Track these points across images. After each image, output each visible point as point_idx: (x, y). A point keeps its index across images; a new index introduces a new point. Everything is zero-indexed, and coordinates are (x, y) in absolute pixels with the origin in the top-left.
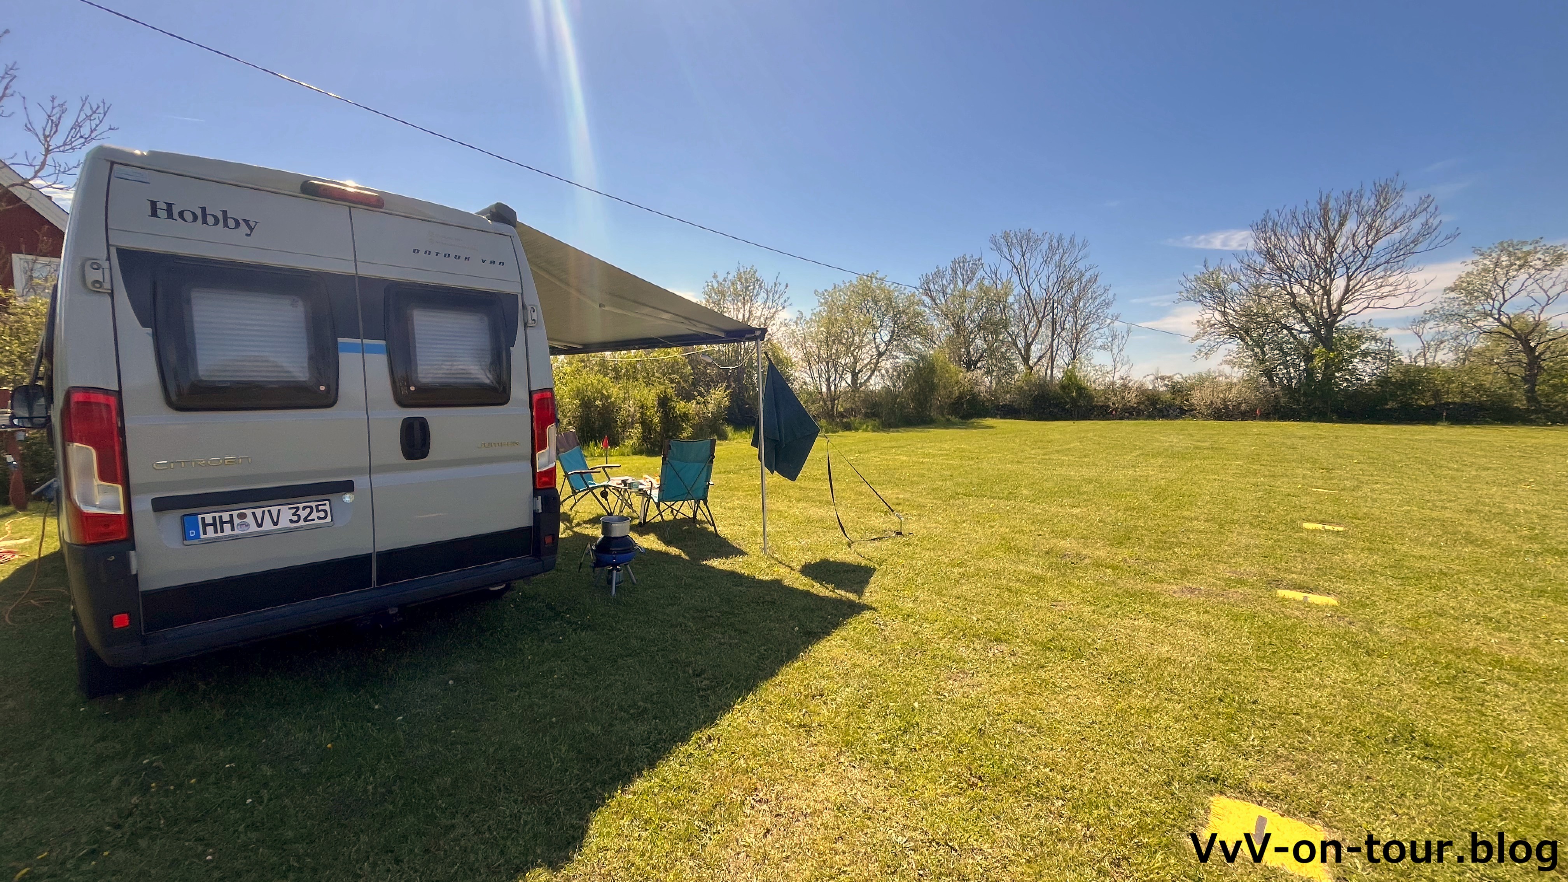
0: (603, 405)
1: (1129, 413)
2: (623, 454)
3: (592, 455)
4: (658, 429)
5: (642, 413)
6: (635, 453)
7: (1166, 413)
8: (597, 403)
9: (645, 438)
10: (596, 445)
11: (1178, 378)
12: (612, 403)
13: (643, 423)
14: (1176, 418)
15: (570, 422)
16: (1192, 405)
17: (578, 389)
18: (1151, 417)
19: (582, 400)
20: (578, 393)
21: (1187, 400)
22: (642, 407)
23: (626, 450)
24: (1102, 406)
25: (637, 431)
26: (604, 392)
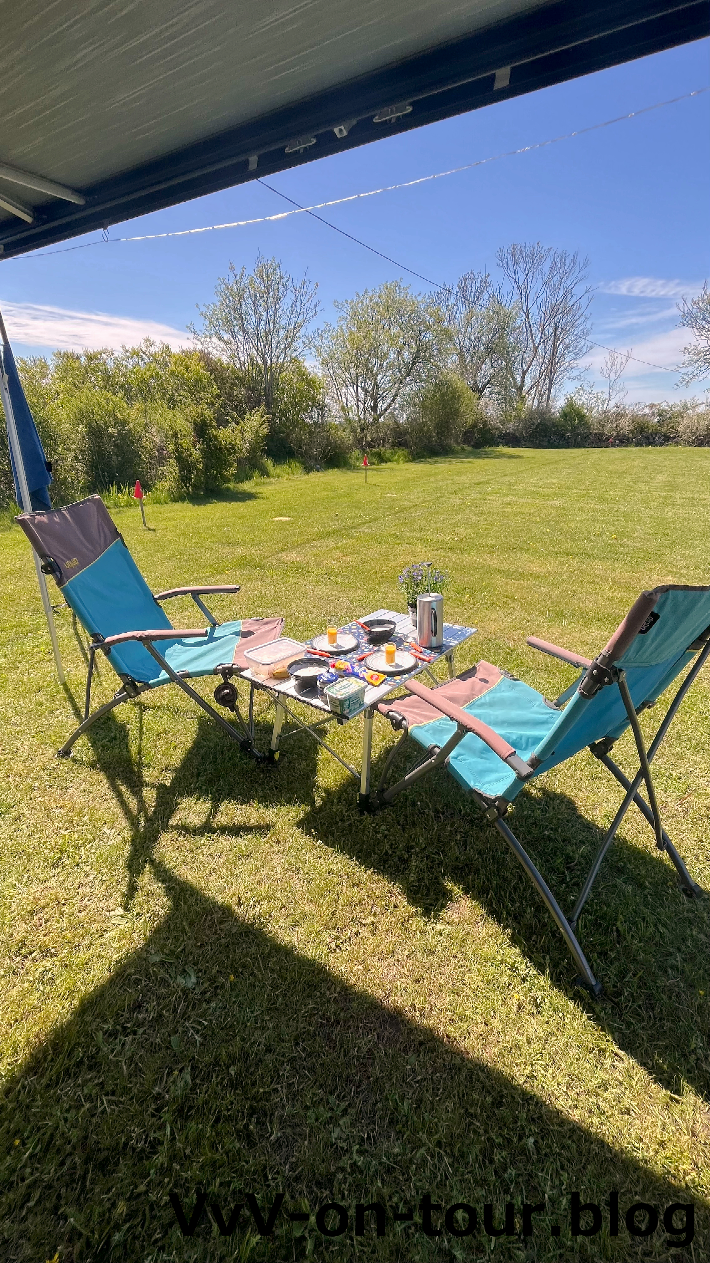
0: (119, 433)
1: (622, 441)
2: (159, 502)
3: (116, 506)
4: (200, 466)
5: (176, 444)
6: (176, 499)
7: (651, 440)
8: (111, 430)
9: (184, 478)
10: (119, 490)
11: (664, 406)
12: (130, 431)
13: (179, 459)
14: (661, 445)
15: (76, 458)
16: (677, 432)
17: (80, 410)
18: (639, 444)
19: (89, 425)
20: (82, 416)
21: (672, 427)
22: (175, 435)
23: (163, 496)
24: (596, 434)
25: (171, 469)
26: (118, 414)
